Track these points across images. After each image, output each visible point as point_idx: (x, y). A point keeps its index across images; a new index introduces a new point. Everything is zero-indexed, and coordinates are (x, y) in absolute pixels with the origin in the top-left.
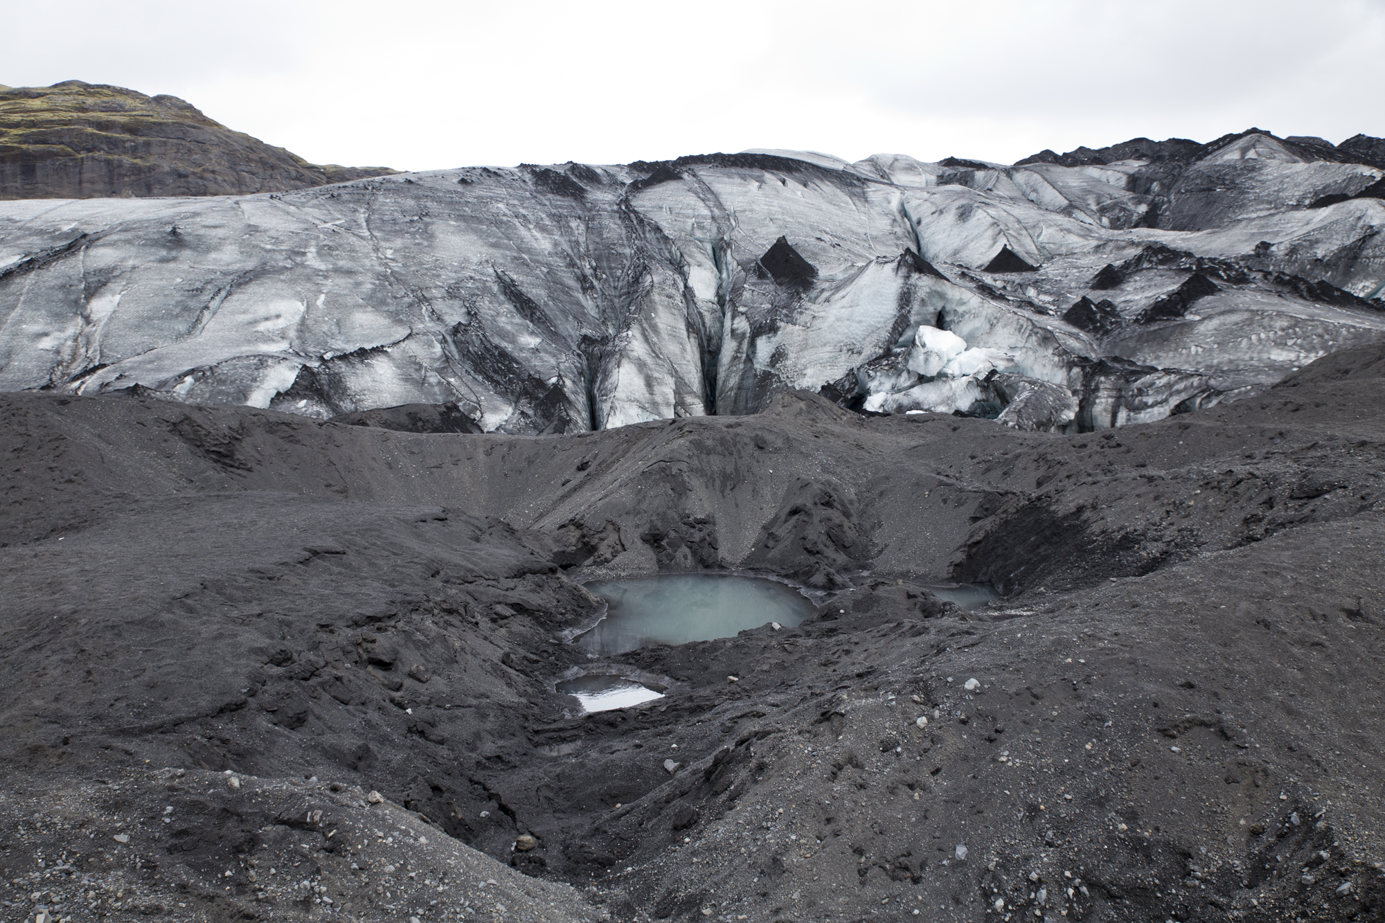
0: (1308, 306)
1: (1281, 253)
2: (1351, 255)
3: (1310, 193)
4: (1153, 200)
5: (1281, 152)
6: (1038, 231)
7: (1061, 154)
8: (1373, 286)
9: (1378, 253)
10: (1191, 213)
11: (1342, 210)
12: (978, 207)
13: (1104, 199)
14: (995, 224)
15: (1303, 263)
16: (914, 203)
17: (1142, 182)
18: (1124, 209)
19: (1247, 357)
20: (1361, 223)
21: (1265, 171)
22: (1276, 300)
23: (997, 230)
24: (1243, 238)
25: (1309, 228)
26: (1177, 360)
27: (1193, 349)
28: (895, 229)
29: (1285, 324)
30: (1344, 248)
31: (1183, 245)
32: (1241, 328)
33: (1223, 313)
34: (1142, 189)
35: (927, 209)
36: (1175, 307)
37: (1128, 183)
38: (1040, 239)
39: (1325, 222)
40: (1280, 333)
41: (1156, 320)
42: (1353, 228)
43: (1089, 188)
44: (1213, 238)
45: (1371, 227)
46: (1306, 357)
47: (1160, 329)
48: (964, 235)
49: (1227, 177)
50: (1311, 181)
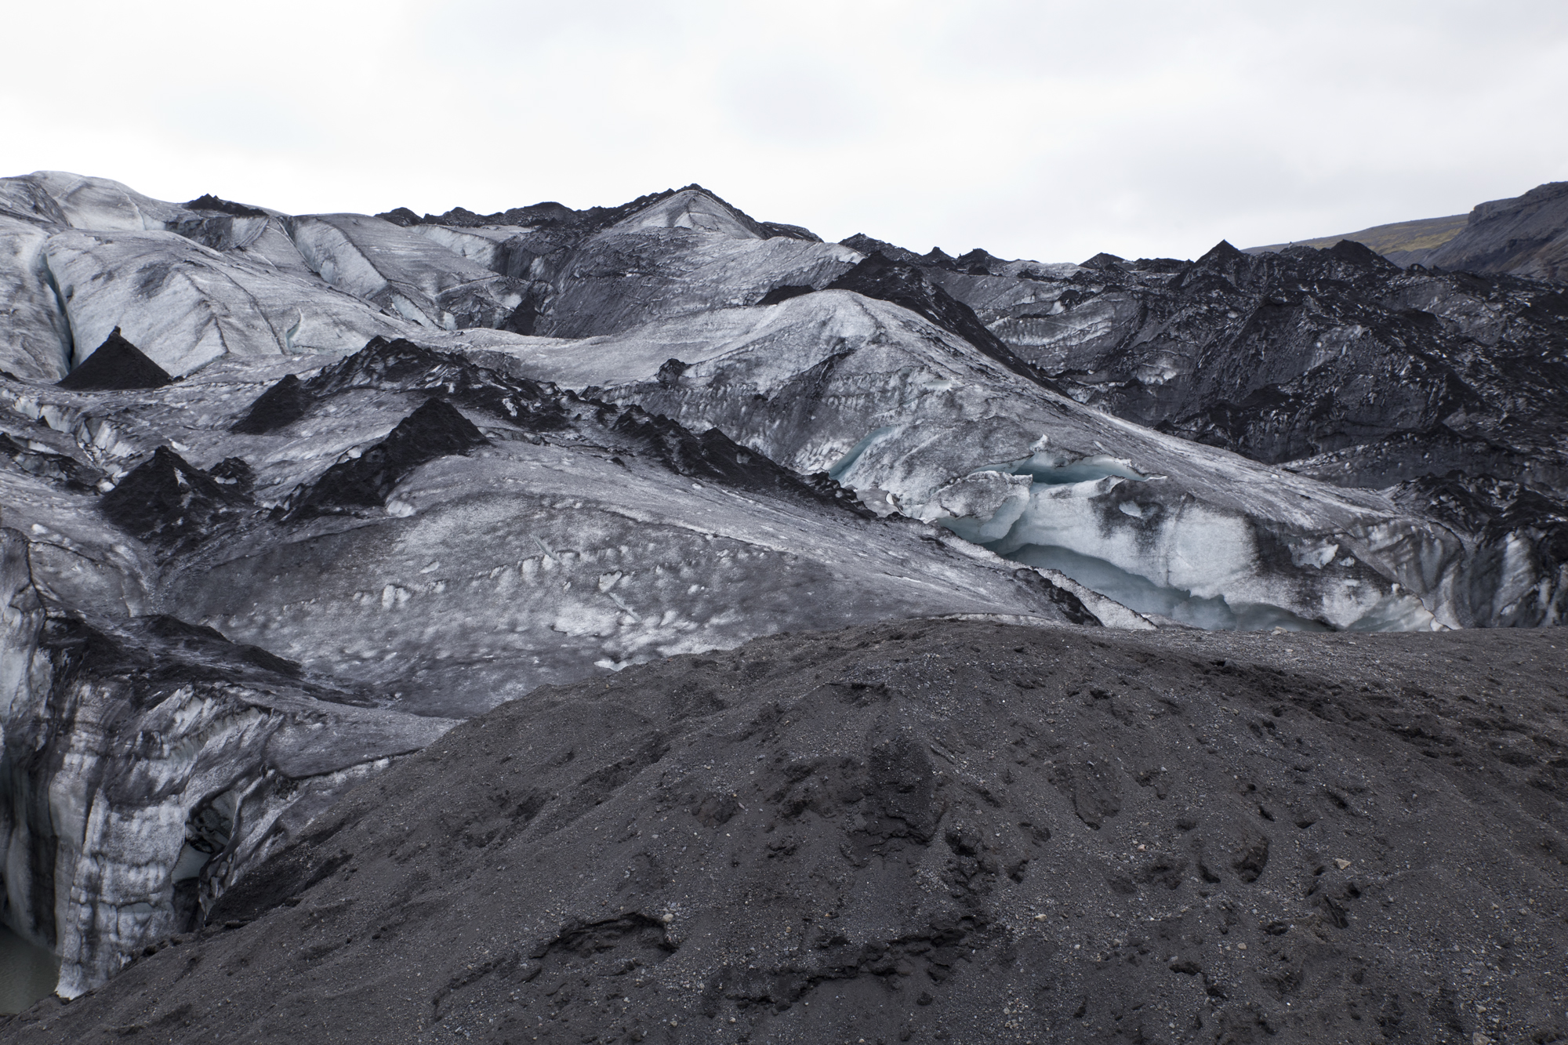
0: (669, 488)
1: (701, 382)
2: (811, 390)
3: (764, 286)
4: (530, 288)
5: (729, 222)
6: (290, 323)
7: (422, 216)
8: (846, 450)
9: (852, 389)
10: (586, 312)
11: (798, 309)
12: (178, 270)
13: (450, 281)
14: (203, 303)
15: (735, 401)
16: (64, 255)
17: (516, 258)
18: (480, 301)
19: (502, 623)
20: (826, 334)
21: (701, 249)
22: (605, 469)
23: (205, 314)
24: (647, 354)
25: (748, 338)
26: (344, 623)
27: (388, 594)
28: (16, 305)
29: (600, 533)
30: (800, 377)
31: (547, 362)
32: (503, 542)
33: (463, 501)
34: (518, 269)
35: (86, 268)
36: (368, 482)
37: (496, 258)
38: (294, 339)
39: (772, 330)
40: (586, 557)
41: (316, 515)
42: (814, 340)
43: (426, 260)
44: (598, 352)
45: (842, 340)
46: (635, 627)
47: (316, 539)
48: (146, 322)
49: (644, 255)
50: (767, 267)
